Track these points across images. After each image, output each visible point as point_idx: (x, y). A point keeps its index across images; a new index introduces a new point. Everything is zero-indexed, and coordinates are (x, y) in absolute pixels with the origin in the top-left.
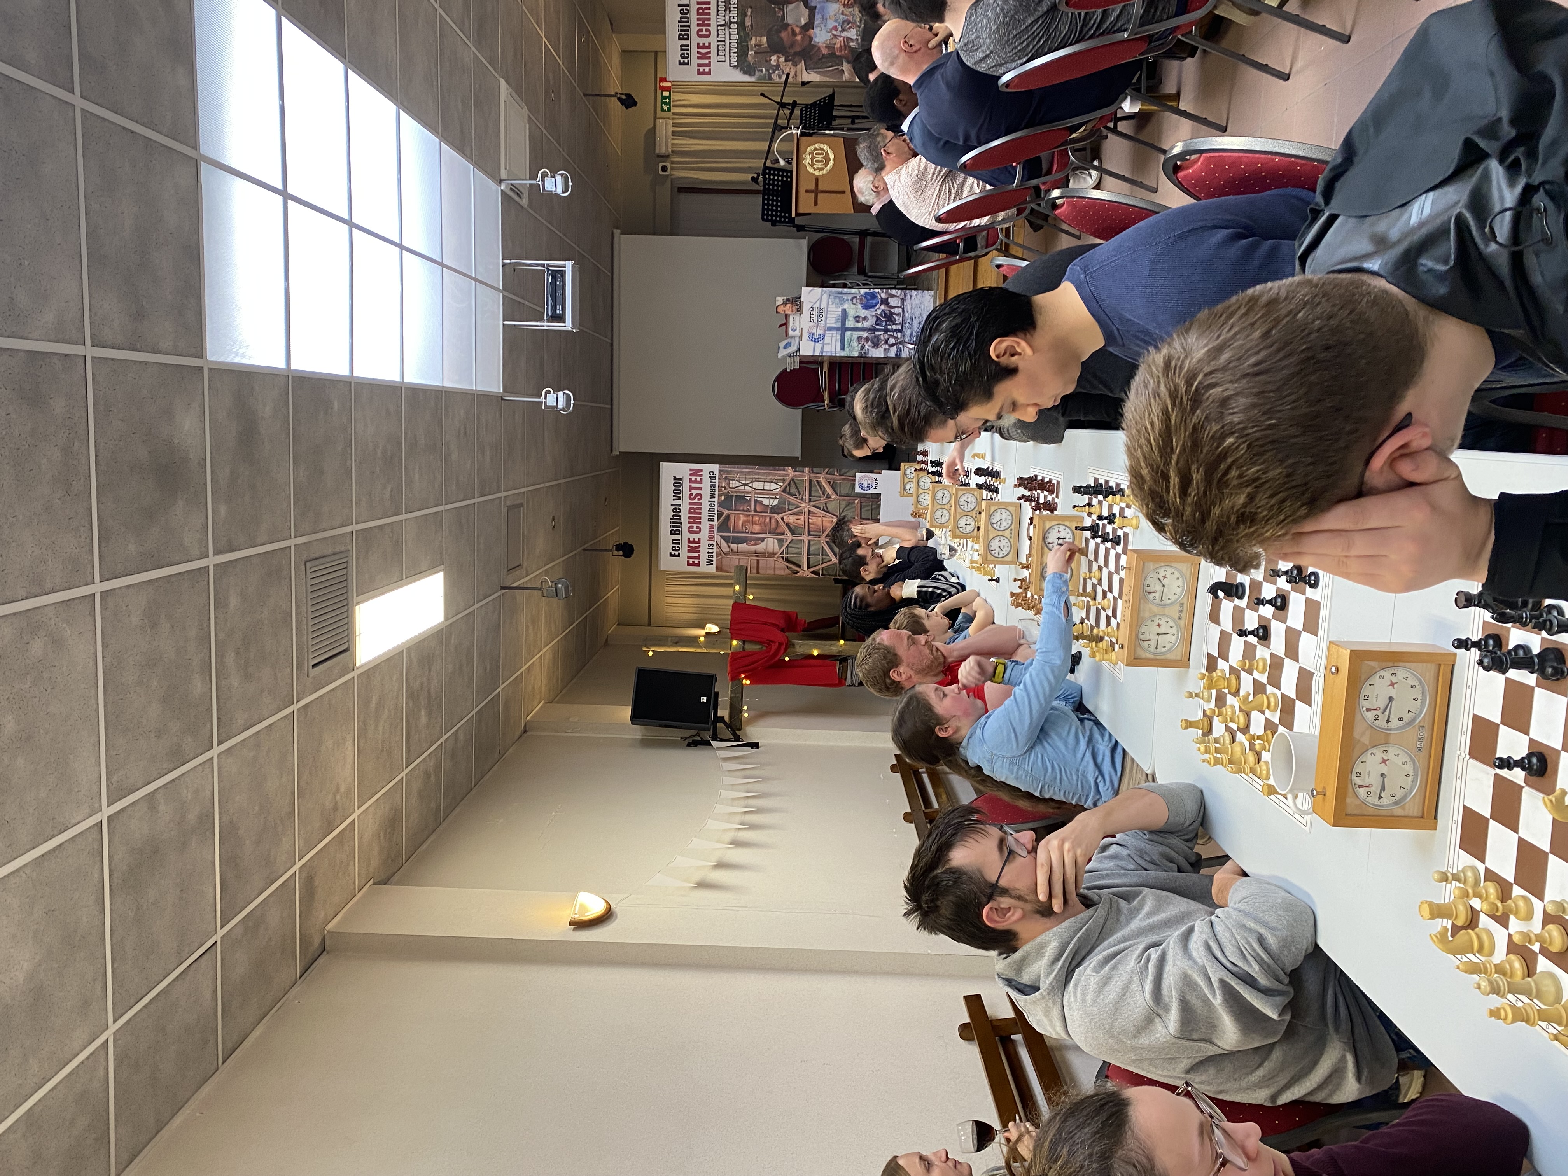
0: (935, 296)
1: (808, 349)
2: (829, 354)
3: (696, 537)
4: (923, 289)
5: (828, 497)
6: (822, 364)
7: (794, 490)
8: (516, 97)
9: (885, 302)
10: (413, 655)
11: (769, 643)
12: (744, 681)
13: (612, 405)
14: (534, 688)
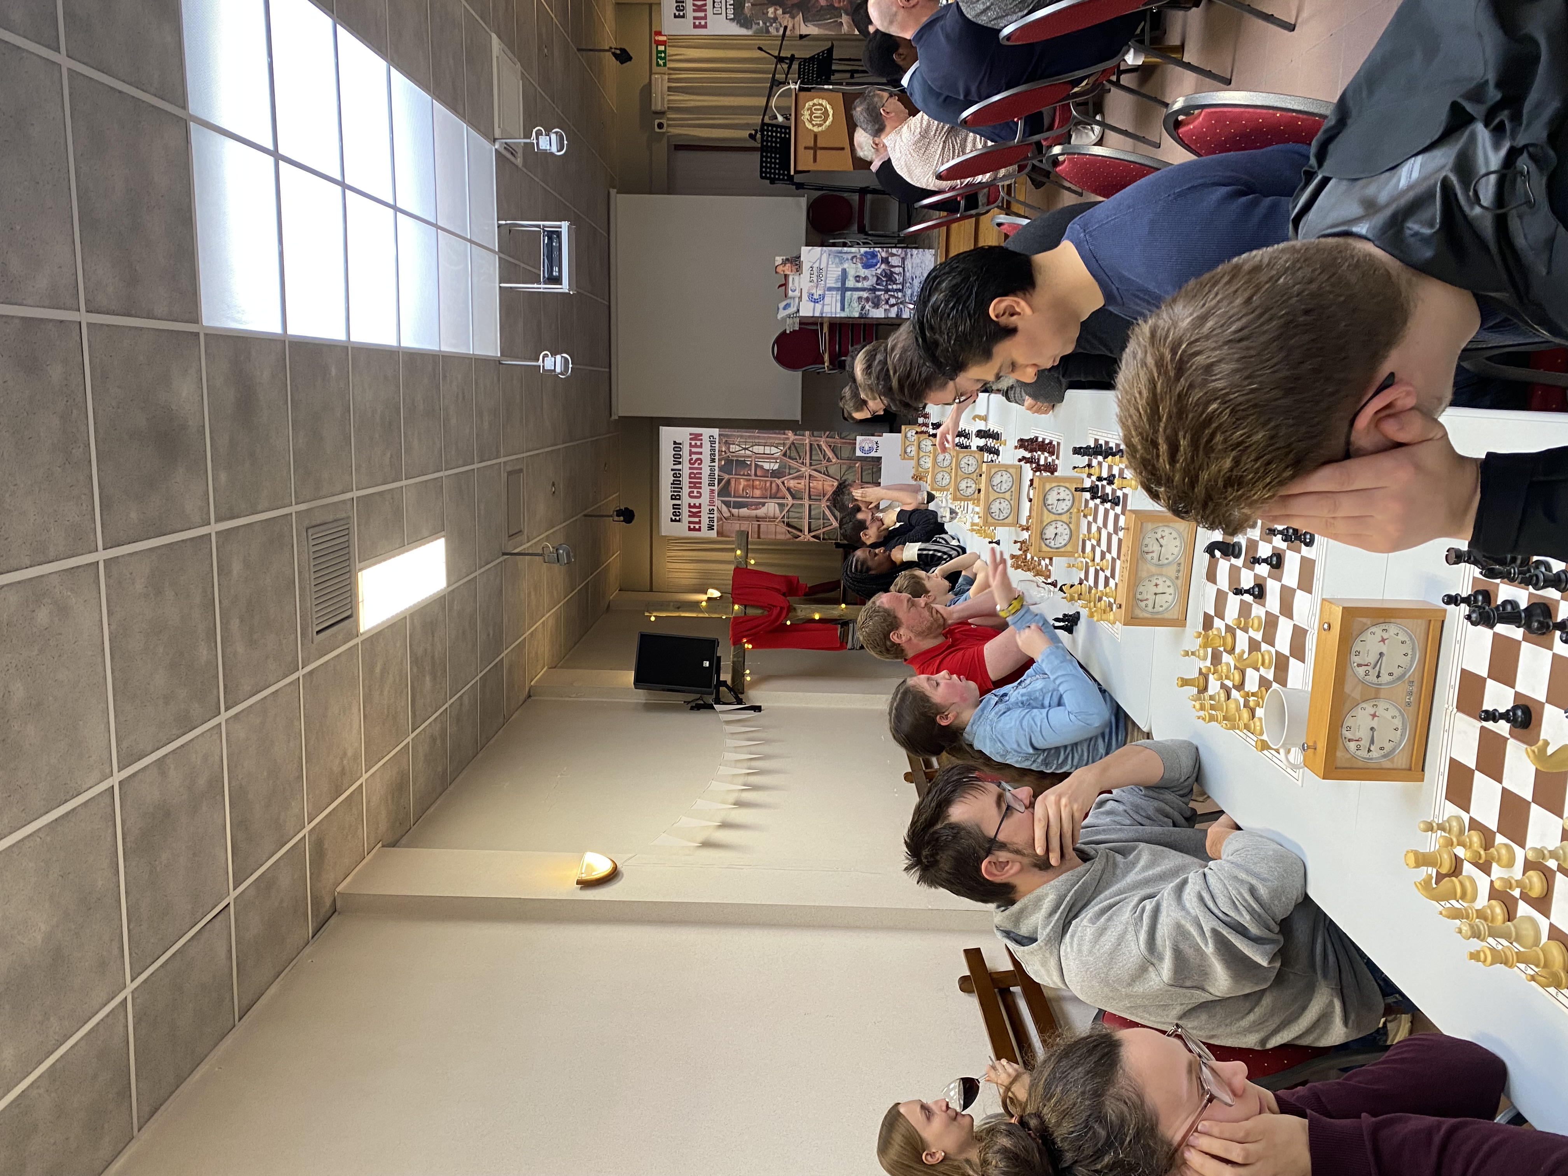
0: (935, 255)
1: (807, 310)
2: (829, 315)
3: (697, 502)
4: (924, 248)
5: (829, 460)
6: (822, 324)
7: (794, 454)
8: (510, 54)
9: (885, 261)
10: (415, 621)
11: (770, 607)
12: (746, 645)
13: (610, 368)
14: (537, 653)
